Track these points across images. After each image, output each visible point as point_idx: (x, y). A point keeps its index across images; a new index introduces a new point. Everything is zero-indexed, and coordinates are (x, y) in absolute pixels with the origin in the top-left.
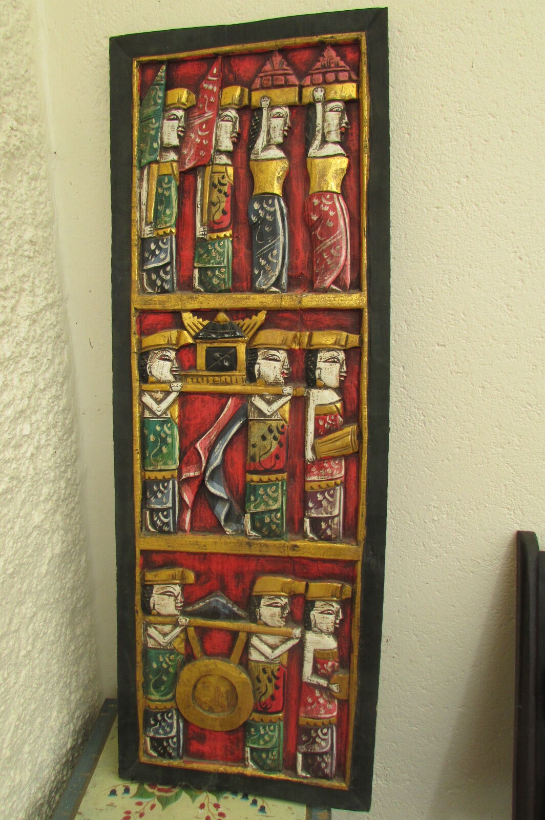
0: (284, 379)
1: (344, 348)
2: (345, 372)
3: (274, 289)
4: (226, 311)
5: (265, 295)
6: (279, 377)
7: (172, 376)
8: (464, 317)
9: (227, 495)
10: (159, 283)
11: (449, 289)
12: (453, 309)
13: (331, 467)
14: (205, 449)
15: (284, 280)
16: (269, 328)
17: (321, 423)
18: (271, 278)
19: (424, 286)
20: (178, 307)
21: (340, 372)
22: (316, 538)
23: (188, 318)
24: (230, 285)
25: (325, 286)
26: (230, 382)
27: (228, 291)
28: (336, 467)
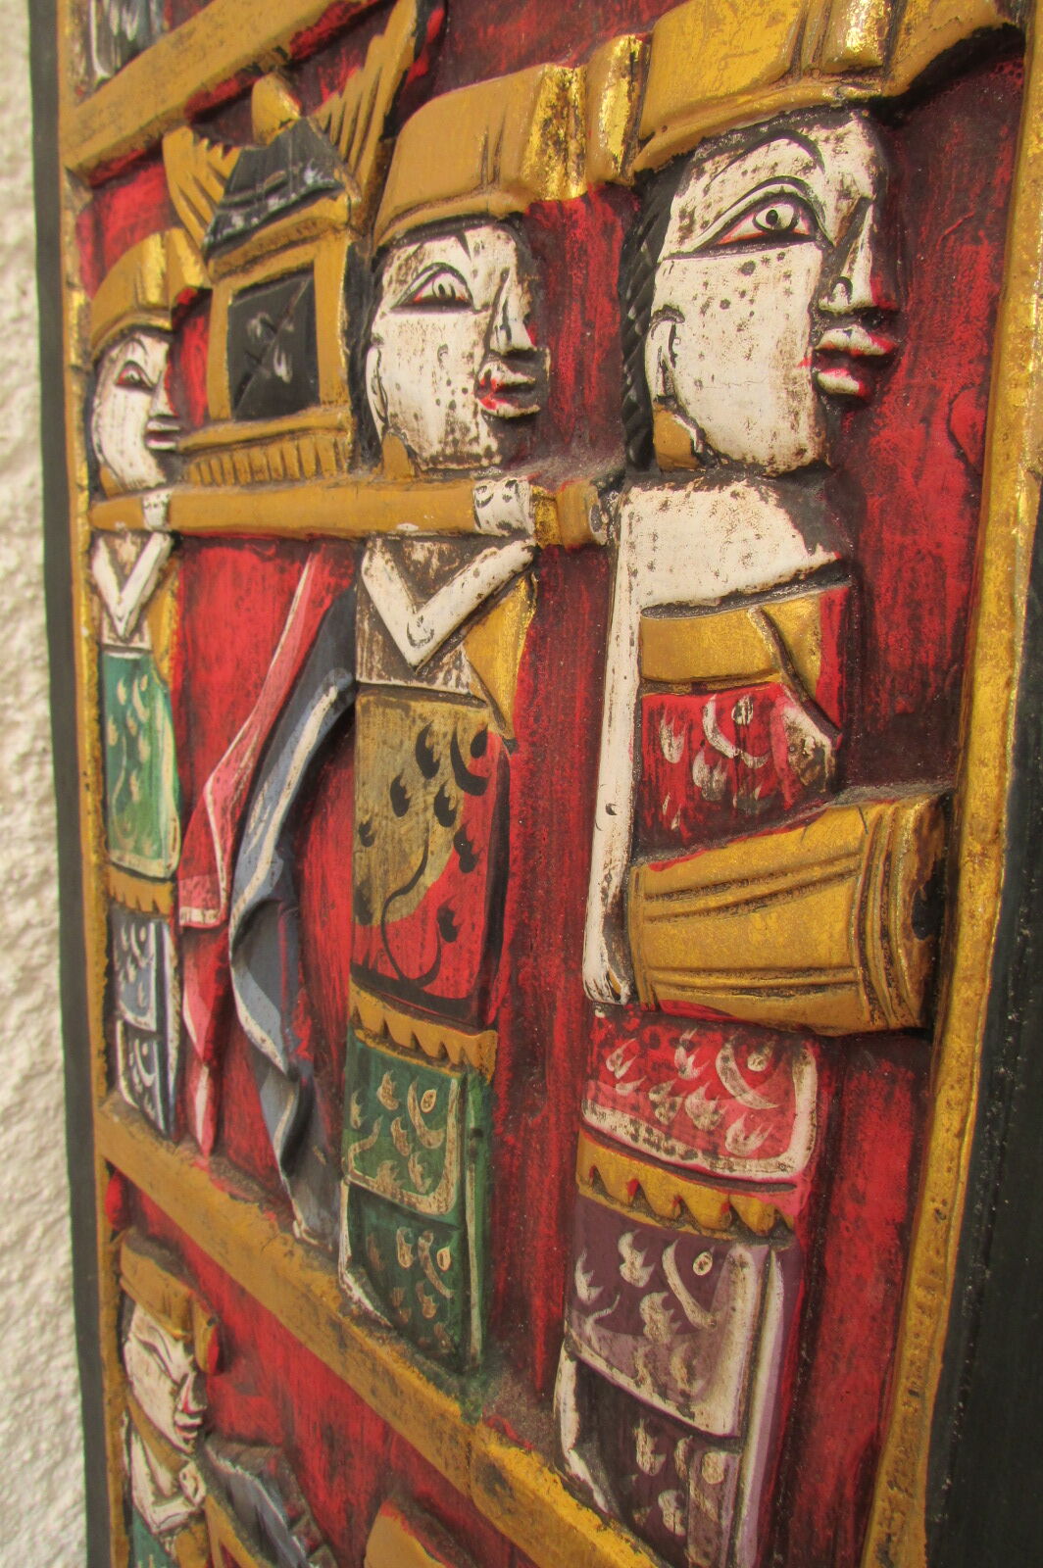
0: (500, 424)
1: (877, 89)
2: (864, 315)
6: (464, 414)
7: (151, 461)
13: (716, 1092)
17: (672, 749)
21: (821, 317)
28: (749, 1098)
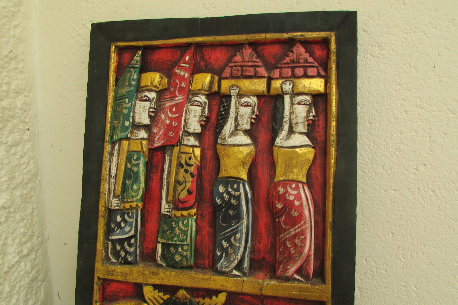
3: (235, 272)
4: (187, 289)
5: (227, 278)
8: (415, 289)
10: (123, 254)
11: (403, 263)
12: (406, 282)
15: (246, 265)
18: (233, 261)
19: (379, 259)
20: (139, 281)
23: (148, 292)
24: (192, 262)
25: (288, 274)
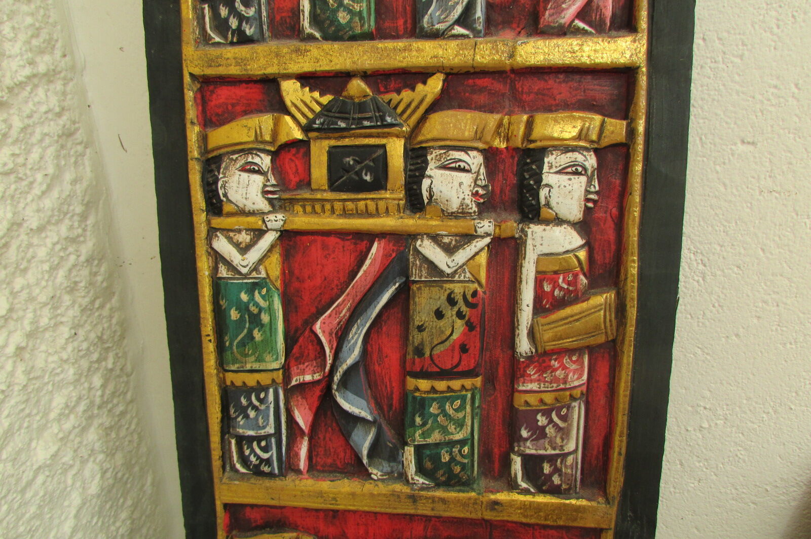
0: (478, 205)
1: (596, 146)
3: (459, 30)
4: (366, 76)
5: (443, 43)
6: (468, 201)
7: (266, 202)
8: (796, 91)
9: (371, 413)
10: (234, 23)
11: (775, 38)
12: (778, 78)
13: (564, 368)
14: (331, 334)
15: (479, 13)
16: (449, 109)
17: (547, 288)
18: (454, 7)
19: (729, 32)
20: (272, 70)
21: (587, 192)
22: (532, 490)
23: (291, 90)
24: (372, 23)
25: (562, 21)
26: (374, 212)
27: (368, 36)
28: (574, 367)
